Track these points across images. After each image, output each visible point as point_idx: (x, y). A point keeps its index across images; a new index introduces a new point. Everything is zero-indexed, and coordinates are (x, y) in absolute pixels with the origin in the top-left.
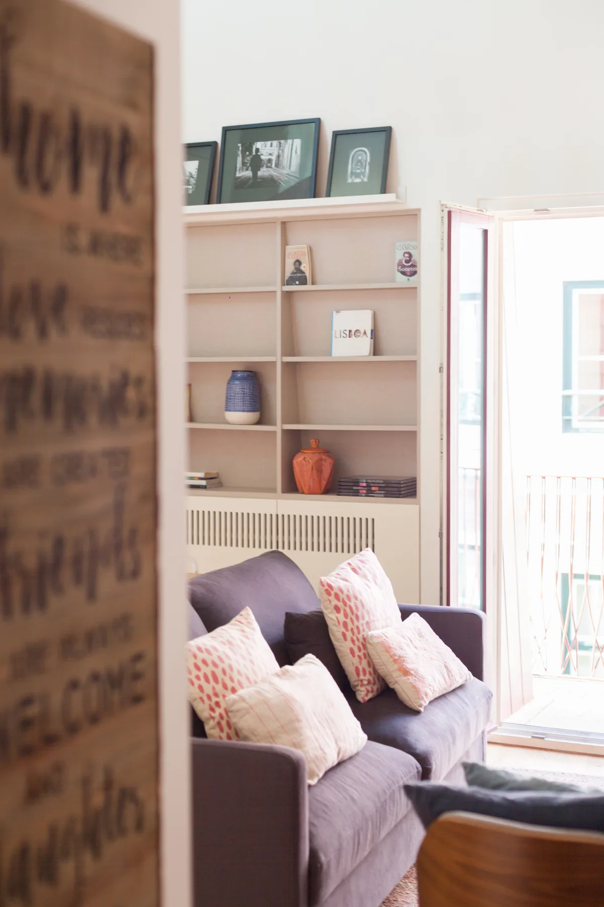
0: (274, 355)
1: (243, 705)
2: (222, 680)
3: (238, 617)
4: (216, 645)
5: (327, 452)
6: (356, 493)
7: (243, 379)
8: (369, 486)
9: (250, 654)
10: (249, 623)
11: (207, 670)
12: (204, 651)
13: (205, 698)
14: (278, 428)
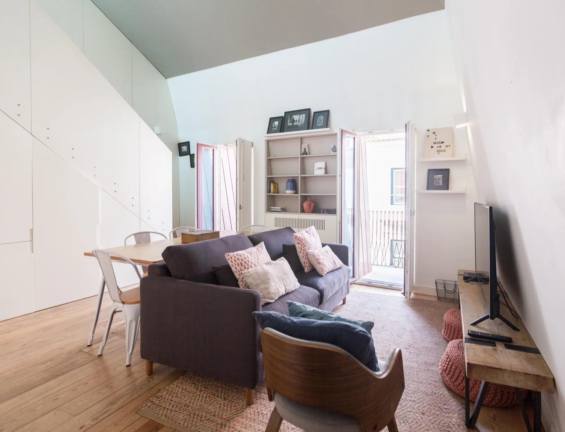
0: (298, 174)
1: (249, 274)
2: (244, 265)
3: (259, 245)
4: (245, 253)
5: (313, 202)
6: (320, 213)
7: (290, 181)
8: (323, 211)
9: (258, 257)
10: (261, 246)
11: (239, 262)
12: (239, 255)
13: (237, 271)
14: (299, 195)
